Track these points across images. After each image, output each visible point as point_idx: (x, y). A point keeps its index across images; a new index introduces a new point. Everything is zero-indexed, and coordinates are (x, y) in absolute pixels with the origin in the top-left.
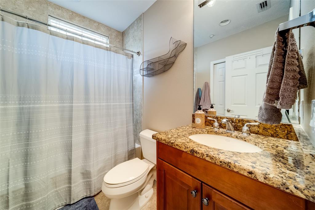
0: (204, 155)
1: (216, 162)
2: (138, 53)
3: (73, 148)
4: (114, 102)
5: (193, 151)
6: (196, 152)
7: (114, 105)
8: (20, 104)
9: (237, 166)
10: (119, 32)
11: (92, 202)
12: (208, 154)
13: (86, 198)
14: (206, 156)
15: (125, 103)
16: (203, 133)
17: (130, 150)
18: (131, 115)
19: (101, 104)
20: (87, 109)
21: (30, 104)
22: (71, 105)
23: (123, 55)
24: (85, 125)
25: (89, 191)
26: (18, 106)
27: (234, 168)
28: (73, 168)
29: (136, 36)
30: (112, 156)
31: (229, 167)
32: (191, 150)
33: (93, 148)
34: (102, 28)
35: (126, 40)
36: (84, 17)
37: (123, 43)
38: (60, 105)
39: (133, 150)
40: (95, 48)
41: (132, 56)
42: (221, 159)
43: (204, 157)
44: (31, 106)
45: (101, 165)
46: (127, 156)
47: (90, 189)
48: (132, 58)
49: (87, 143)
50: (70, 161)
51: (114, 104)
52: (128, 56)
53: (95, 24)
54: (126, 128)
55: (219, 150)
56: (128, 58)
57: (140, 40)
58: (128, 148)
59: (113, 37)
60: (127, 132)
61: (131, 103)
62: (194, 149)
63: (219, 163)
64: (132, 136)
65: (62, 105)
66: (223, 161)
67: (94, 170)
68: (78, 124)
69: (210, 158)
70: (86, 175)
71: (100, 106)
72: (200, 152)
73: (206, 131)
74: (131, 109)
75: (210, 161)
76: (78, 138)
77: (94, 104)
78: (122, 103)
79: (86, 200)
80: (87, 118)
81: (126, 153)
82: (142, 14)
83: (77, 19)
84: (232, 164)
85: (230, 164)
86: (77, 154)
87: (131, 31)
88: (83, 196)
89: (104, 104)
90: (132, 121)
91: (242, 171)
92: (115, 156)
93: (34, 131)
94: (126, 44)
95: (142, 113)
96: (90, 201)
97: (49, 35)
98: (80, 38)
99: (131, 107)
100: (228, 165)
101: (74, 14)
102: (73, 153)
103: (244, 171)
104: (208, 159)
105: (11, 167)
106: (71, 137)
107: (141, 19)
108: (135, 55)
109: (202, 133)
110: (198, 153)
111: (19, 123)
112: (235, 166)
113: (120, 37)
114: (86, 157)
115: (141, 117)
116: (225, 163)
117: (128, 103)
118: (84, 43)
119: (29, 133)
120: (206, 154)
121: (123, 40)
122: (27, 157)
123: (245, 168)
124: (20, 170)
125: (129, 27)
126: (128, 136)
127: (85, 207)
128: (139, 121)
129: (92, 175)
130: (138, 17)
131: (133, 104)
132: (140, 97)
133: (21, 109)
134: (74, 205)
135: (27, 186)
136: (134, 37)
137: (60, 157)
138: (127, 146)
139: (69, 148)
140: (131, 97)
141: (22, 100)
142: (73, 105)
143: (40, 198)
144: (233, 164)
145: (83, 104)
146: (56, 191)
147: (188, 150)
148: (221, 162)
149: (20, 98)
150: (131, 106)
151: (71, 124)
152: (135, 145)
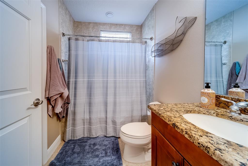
0: (183, 131)
1: (194, 142)
2: (151, 38)
3: (108, 105)
4: (131, 78)
5: (174, 125)
6: (177, 127)
7: (131, 81)
8: (88, 79)
9: (217, 154)
10: (138, 26)
11: (117, 141)
12: (187, 132)
13: (114, 137)
14: (185, 133)
15: (139, 79)
16: (210, 114)
17: (143, 115)
18: (145, 88)
19: (123, 79)
20: (115, 82)
21: (91, 79)
22: (107, 79)
23: (139, 43)
24: (114, 92)
25: (115, 133)
26: (87, 80)
27: (212, 154)
28: (108, 116)
29: (150, 25)
30: (129, 116)
31: (207, 151)
32: (173, 124)
33: (118, 107)
34: (127, 28)
35: (143, 30)
36: (117, 25)
37: (141, 34)
38: (102, 79)
39: (146, 116)
40: (120, 43)
41: (146, 42)
42: (199, 140)
43: (183, 134)
44: (92, 79)
45: (122, 120)
46: (140, 119)
47: (116, 132)
48: (145, 44)
49: (115, 104)
50: (106, 112)
51: (131, 79)
52: (142, 43)
53: (123, 26)
54: (140, 98)
55: (207, 133)
56: (143, 45)
57: (153, 27)
58: (141, 113)
59: (134, 31)
60: (141, 102)
61: (145, 79)
62: (176, 124)
63: (197, 144)
64: (145, 105)
65: (103, 79)
66: (201, 143)
67: (118, 121)
68: (111, 91)
69: (188, 136)
70: (114, 123)
71: (122, 81)
72: (181, 127)
73: (214, 113)
74: (145, 84)
75: (189, 139)
76: (110, 99)
77: (119, 79)
78: (137, 79)
79: (114, 138)
80: (115, 88)
81: (140, 117)
82: (155, 5)
83: (113, 27)
84: (211, 150)
85: (208, 149)
86: (110, 108)
87: (146, 23)
88: (113, 135)
89: (125, 79)
90: (145, 93)
91: (222, 162)
92: (132, 117)
93: (92, 92)
94: (143, 34)
95: (153, 87)
96: (116, 139)
97: (98, 42)
98: (112, 39)
99: (145, 83)
100: (206, 149)
101: (112, 25)
102: (108, 107)
103: (225, 163)
104: (186, 136)
105: (85, 107)
106: (107, 98)
107: (153, 10)
108: (149, 41)
109: (208, 114)
110: (179, 128)
111: (88, 88)
112: (215, 154)
113: (139, 30)
114: (114, 111)
115: (153, 91)
116: (203, 147)
117: (142, 79)
118: (114, 41)
119: (91, 93)
120: (186, 132)
121: (141, 31)
122: (90, 104)
123: (227, 160)
124: (88, 110)
125: (145, 20)
126: (141, 104)
127: (113, 142)
128: (151, 94)
129: (117, 124)
130: (152, 9)
131: (146, 80)
132: (152, 75)
133: (88, 81)
134: (108, 138)
135: (90, 119)
136: (148, 26)
137: (102, 108)
138: (140, 112)
139: (106, 104)
140: (145, 74)
141: (89, 77)
142: (108, 79)
143: (94, 127)
144: (213, 150)
145: (113, 79)
146: (101, 126)
147: (171, 123)
148: (199, 144)
149: (88, 76)
150: (145, 81)
151: (107, 91)
152: (147, 113)
